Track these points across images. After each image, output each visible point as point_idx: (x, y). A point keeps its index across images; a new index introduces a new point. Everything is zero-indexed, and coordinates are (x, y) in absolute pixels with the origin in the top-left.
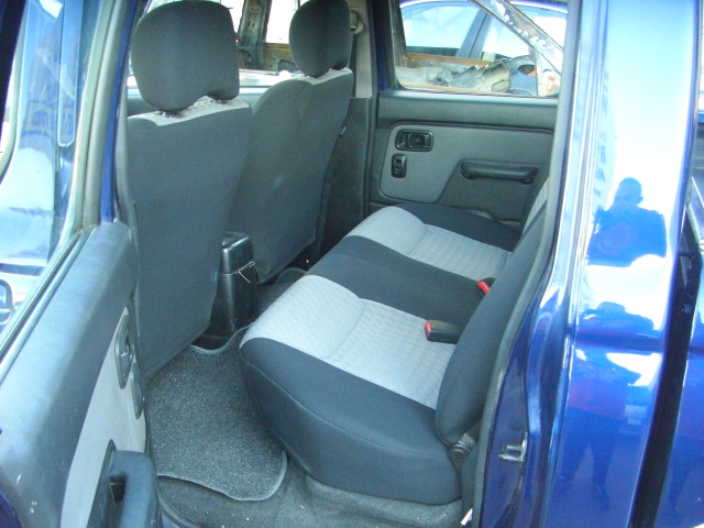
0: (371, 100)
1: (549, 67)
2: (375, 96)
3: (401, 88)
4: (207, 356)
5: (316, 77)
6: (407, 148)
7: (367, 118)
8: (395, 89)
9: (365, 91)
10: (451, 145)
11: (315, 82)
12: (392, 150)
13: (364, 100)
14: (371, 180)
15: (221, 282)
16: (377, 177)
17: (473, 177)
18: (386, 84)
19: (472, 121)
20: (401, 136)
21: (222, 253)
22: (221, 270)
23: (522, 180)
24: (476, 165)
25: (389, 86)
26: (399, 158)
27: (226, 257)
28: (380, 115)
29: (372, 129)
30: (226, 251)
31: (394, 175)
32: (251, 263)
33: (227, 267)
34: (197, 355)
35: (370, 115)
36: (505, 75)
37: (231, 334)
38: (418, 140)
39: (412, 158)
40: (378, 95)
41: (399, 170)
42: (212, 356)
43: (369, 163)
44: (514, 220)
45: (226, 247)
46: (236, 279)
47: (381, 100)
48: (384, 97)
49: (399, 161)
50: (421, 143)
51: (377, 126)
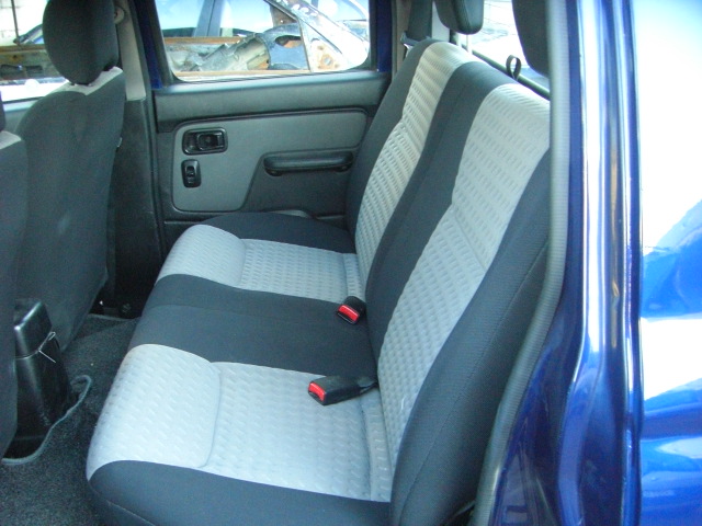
0: (146, 102)
1: (317, 36)
2: (150, 96)
3: (177, 81)
4: (21, 466)
5: (86, 84)
6: (197, 151)
7: (145, 123)
8: (171, 84)
9: (138, 92)
10: (249, 141)
11: (88, 90)
12: (180, 157)
13: (138, 102)
14: (162, 195)
15: (20, 369)
16: (167, 191)
17: (281, 173)
18: (160, 80)
19: (271, 108)
20: (190, 138)
21: (15, 333)
22: (18, 353)
23: (337, 168)
24: (281, 159)
25: (164, 82)
26: (190, 164)
27: (21, 338)
28: (159, 117)
29: (153, 136)
30: (18, 328)
31: (187, 185)
32: (52, 335)
33: (24, 347)
34: (7, 469)
35: (148, 118)
36: (260, 50)
37: (47, 430)
38: (208, 140)
39: (206, 162)
40: (153, 94)
41: (192, 178)
42: (27, 464)
43: (155, 177)
44: (336, 214)
45: (18, 323)
46: (38, 360)
47: (159, 100)
48: (160, 95)
49: (191, 168)
50: (214, 143)
51: (157, 131)
